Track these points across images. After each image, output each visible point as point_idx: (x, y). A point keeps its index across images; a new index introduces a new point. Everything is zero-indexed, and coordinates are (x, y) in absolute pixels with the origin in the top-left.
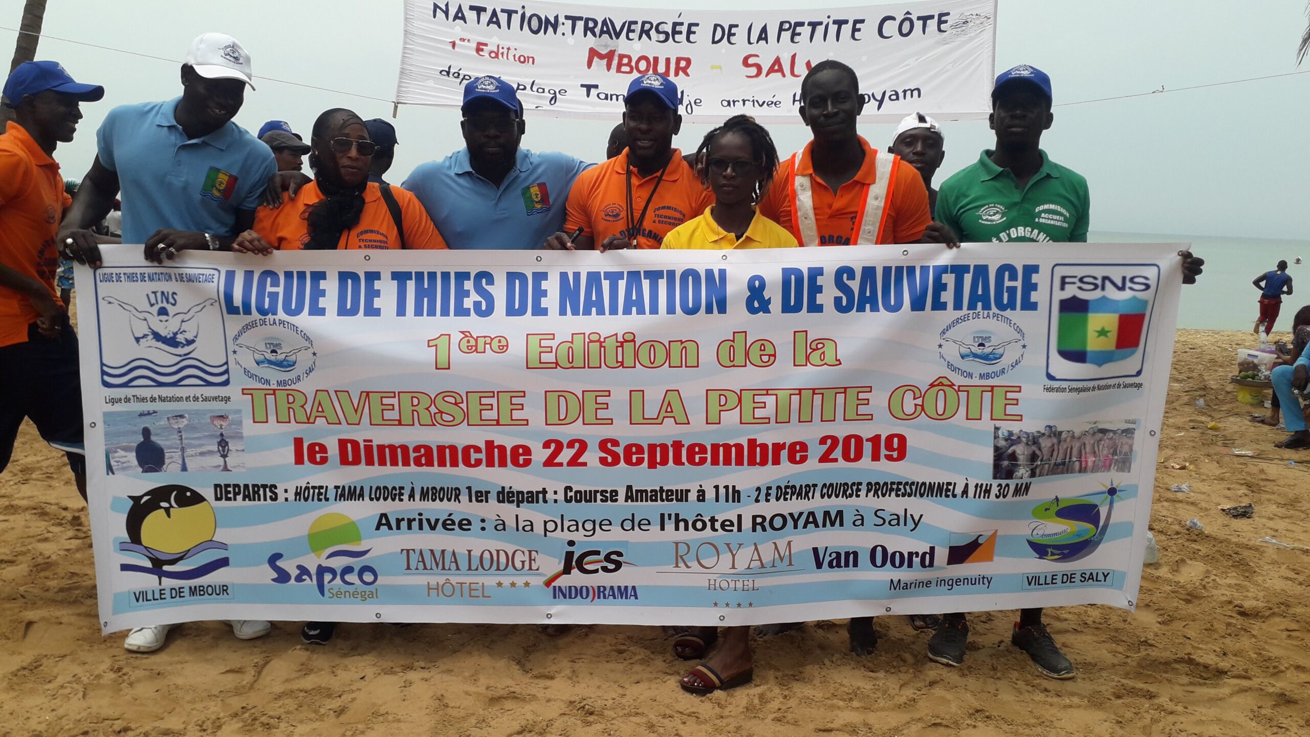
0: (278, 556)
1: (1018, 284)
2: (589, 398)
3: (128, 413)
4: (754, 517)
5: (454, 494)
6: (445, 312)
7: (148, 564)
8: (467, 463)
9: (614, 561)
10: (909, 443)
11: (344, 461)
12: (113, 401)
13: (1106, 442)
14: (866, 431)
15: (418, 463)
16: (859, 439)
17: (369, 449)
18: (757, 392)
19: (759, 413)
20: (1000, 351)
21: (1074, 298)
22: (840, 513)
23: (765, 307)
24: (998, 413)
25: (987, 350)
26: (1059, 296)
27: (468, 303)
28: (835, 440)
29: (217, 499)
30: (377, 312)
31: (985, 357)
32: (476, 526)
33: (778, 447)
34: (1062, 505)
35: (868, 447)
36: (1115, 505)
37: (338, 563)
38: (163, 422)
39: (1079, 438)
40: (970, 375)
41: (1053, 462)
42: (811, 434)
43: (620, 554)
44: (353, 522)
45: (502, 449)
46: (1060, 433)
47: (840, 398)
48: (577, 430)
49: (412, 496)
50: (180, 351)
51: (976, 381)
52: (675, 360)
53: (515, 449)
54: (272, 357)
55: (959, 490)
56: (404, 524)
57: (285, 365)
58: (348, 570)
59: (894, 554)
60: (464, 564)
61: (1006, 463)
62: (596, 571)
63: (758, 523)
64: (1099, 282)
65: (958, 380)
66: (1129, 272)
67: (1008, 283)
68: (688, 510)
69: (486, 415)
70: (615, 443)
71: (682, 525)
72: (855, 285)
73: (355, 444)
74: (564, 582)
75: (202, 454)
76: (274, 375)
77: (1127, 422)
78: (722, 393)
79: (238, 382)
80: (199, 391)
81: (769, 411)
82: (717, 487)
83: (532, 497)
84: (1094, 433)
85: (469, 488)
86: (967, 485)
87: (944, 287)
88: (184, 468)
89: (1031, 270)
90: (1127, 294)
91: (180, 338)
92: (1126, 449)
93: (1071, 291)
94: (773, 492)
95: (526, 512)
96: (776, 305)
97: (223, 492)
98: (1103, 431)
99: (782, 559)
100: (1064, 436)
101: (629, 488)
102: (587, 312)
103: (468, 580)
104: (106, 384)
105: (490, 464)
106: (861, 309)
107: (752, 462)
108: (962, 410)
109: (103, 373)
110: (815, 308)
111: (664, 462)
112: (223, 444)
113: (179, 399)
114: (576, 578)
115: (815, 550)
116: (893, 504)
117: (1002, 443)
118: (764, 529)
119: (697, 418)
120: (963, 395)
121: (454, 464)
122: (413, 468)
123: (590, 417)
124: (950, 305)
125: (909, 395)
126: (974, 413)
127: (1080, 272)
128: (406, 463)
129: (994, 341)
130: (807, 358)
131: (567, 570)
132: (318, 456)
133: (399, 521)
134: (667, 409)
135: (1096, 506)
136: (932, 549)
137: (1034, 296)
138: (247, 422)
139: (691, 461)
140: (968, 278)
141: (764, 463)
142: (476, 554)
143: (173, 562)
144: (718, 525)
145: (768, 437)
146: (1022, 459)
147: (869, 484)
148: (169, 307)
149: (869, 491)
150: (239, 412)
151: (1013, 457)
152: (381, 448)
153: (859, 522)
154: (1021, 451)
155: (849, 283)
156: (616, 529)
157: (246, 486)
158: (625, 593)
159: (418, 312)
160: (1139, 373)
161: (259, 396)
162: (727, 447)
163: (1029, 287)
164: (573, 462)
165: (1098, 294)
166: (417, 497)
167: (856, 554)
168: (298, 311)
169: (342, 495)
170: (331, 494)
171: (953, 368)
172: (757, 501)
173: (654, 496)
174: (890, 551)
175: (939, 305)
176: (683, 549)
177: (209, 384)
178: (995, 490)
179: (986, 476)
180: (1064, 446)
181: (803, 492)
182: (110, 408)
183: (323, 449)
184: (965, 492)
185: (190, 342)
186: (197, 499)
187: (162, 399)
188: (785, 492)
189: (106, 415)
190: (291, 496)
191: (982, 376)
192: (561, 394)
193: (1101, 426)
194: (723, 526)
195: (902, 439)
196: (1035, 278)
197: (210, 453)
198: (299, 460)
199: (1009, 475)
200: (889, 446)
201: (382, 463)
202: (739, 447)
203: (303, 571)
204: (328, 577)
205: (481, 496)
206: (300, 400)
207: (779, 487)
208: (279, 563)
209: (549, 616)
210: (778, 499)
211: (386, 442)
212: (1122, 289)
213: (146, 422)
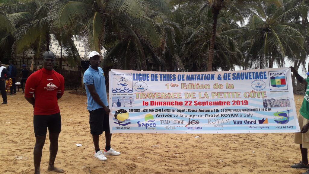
0: (139, 122)
1: (263, 75)
2: (192, 94)
3: (116, 97)
4: (221, 114)
5: (169, 110)
6: (168, 80)
7: (118, 122)
8: (172, 105)
9: (197, 122)
10: (248, 102)
11: (151, 105)
12: (114, 95)
13: (284, 102)
14: (240, 100)
15: (164, 105)
16: (239, 101)
17: (155, 102)
18: (220, 93)
19: (221, 96)
20: (262, 86)
21: (273, 77)
22: (237, 114)
23: (221, 79)
24: (263, 96)
25: (259, 86)
26: (270, 76)
27: (171, 79)
28: (235, 101)
29: (129, 112)
30: (157, 80)
31: (259, 87)
32: (173, 116)
33: (225, 102)
34: (279, 113)
35: (241, 103)
36: (290, 113)
37: (149, 123)
38: (121, 99)
39: (279, 101)
40: (257, 90)
41: (275, 105)
42: (230, 100)
43: (198, 121)
44: (152, 116)
45: (178, 102)
46: (274, 99)
47: (235, 94)
48: (190, 99)
49: (162, 111)
50: (125, 87)
51: (258, 91)
52: (206, 88)
53: (180, 102)
54: (140, 88)
55: (258, 110)
56: (161, 116)
57: (142, 89)
58: (151, 124)
59: (249, 122)
60: (171, 123)
61: (265, 105)
62: (194, 124)
63: (222, 115)
64: (276, 74)
65: (255, 91)
66: (281, 72)
67: (261, 75)
68: (210, 113)
69: (175, 97)
70: (197, 102)
71: (209, 116)
72: (236, 75)
73: (153, 102)
74: (189, 126)
75: (127, 104)
76: (140, 90)
77: (288, 98)
78: (214, 93)
79: (134, 91)
80: (127, 93)
81: (223, 96)
82: (215, 109)
83: (183, 111)
84: (282, 100)
85: (172, 109)
86: (259, 109)
87: (251, 76)
88: (124, 106)
89: (265, 72)
90: (281, 76)
91: (125, 84)
92: (289, 103)
93: (272, 76)
94: (224, 110)
95: (182, 113)
96: (222, 79)
97: (130, 111)
98: (283, 100)
99: (227, 122)
100: (275, 100)
101: (199, 109)
102: (191, 80)
103: (172, 126)
104: (113, 92)
105: (176, 105)
106: (237, 79)
107: (220, 105)
108: (257, 96)
109: (112, 90)
110: (229, 79)
111: (205, 105)
112: (131, 102)
113: (124, 95)
114: (191, 125)
115: (234, 121)
116: (247, 113)
117: (264, 101)
118: (223, 116)
119: (210, 97)
120: (256, 94)
121: (170, 105)
122: (163, 106)
123: (192, 97)
124: (252, 78)
125: (247, 94)
126: (259, 96)
127: (273, 72)
128: (162, 105)
129: (261, 84)
130: (229, 87)
131: (189, 124)
132: (147, 104)
133: (160, 115)
134: (205, 96)
135: (286, 114)
136: (255, 120)
137: (266, 77)
138: (135, 98)
139: (210, 105)
140: (255, 74)
141: (222, 105)
142: (173, 121)
143: (121, 122)
144: (215, 116)
145: (223, 100)
146: (268, 104)
147: (242, 109)
148: (123, 79)
149: (242, 110)
150: (134, 97)
151: (267, 104)
152: (158, 102)
153: (241, 116)
154: (268, 102)
155: (235, 75)
156: (197, 116)
157: (134, 109)
158: (200, 128)
159: (164, 80)
160: (287, 89)
161: (137, 94)
162: (216, 102)
163: (265, 75)
164: (190, 105)
165: (276, 76)
166: (163, 111)
167: (242, 122)
168: (145, 80)
169: (150, 111)
170: (149, 111)
171: (254, 89)
172: (222, 111)
173: (204, 111)
174: (248, 121)
175: (250, 79)
176: (209, 120)
177: (129, 92)
178: (264, 110)
179: (263, 107)
180: (276, 102)
181: (230, 110)
182: (113, 96)
183: (148, 103)
184: (259, 110)
185: (126, 85)
186: (126, 112)
187: (121, 95)
188: (227, 110)
189: (112, 97)
190: (142, 111)
191: (259, 90)
192: (187, 93)
193: (283, 99)
194: (216, 116)
195: (247, 101)
196: (266, 74)
197: (129, 104)
198: (144, 105)
199: (266, 107)
200: (245, 102)
201: (158, 105)
202: (218, 102)
203: (143, 124)
204: (147, 125)
205: (174, 111)
206: (144, 94)
207: (225, 109)
208: (139, 123)
209: (186, 132)
210: (225, 111)
211: (158, 101)
212: (280, 75)
213: (119, 99)
